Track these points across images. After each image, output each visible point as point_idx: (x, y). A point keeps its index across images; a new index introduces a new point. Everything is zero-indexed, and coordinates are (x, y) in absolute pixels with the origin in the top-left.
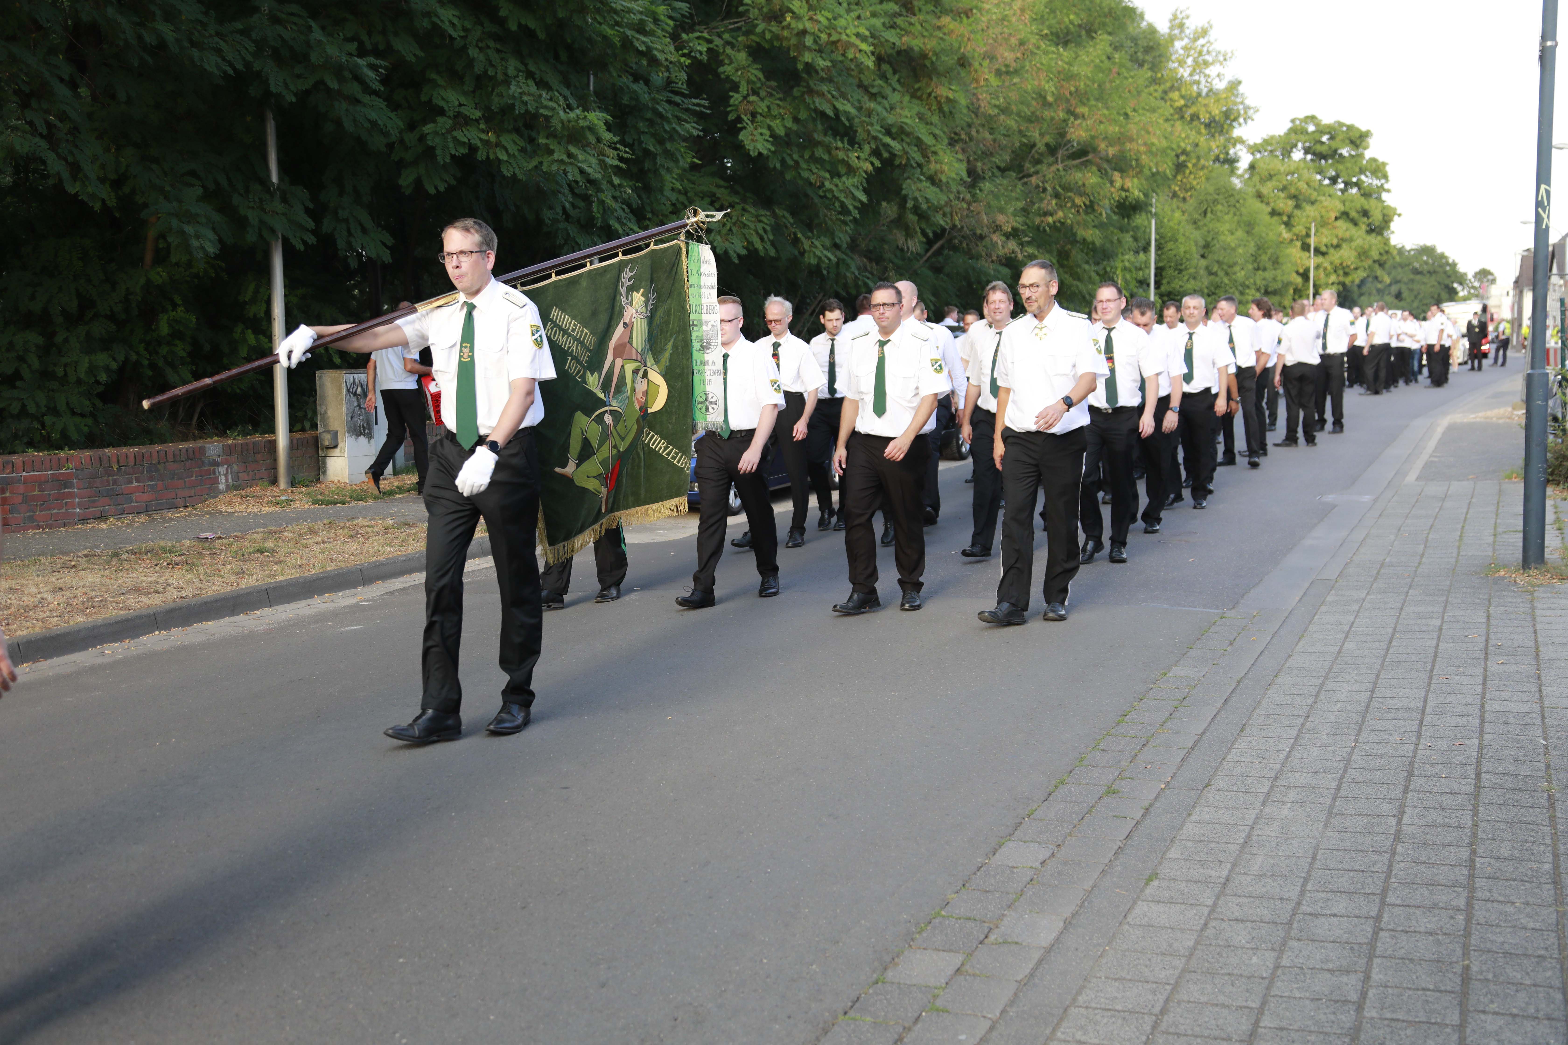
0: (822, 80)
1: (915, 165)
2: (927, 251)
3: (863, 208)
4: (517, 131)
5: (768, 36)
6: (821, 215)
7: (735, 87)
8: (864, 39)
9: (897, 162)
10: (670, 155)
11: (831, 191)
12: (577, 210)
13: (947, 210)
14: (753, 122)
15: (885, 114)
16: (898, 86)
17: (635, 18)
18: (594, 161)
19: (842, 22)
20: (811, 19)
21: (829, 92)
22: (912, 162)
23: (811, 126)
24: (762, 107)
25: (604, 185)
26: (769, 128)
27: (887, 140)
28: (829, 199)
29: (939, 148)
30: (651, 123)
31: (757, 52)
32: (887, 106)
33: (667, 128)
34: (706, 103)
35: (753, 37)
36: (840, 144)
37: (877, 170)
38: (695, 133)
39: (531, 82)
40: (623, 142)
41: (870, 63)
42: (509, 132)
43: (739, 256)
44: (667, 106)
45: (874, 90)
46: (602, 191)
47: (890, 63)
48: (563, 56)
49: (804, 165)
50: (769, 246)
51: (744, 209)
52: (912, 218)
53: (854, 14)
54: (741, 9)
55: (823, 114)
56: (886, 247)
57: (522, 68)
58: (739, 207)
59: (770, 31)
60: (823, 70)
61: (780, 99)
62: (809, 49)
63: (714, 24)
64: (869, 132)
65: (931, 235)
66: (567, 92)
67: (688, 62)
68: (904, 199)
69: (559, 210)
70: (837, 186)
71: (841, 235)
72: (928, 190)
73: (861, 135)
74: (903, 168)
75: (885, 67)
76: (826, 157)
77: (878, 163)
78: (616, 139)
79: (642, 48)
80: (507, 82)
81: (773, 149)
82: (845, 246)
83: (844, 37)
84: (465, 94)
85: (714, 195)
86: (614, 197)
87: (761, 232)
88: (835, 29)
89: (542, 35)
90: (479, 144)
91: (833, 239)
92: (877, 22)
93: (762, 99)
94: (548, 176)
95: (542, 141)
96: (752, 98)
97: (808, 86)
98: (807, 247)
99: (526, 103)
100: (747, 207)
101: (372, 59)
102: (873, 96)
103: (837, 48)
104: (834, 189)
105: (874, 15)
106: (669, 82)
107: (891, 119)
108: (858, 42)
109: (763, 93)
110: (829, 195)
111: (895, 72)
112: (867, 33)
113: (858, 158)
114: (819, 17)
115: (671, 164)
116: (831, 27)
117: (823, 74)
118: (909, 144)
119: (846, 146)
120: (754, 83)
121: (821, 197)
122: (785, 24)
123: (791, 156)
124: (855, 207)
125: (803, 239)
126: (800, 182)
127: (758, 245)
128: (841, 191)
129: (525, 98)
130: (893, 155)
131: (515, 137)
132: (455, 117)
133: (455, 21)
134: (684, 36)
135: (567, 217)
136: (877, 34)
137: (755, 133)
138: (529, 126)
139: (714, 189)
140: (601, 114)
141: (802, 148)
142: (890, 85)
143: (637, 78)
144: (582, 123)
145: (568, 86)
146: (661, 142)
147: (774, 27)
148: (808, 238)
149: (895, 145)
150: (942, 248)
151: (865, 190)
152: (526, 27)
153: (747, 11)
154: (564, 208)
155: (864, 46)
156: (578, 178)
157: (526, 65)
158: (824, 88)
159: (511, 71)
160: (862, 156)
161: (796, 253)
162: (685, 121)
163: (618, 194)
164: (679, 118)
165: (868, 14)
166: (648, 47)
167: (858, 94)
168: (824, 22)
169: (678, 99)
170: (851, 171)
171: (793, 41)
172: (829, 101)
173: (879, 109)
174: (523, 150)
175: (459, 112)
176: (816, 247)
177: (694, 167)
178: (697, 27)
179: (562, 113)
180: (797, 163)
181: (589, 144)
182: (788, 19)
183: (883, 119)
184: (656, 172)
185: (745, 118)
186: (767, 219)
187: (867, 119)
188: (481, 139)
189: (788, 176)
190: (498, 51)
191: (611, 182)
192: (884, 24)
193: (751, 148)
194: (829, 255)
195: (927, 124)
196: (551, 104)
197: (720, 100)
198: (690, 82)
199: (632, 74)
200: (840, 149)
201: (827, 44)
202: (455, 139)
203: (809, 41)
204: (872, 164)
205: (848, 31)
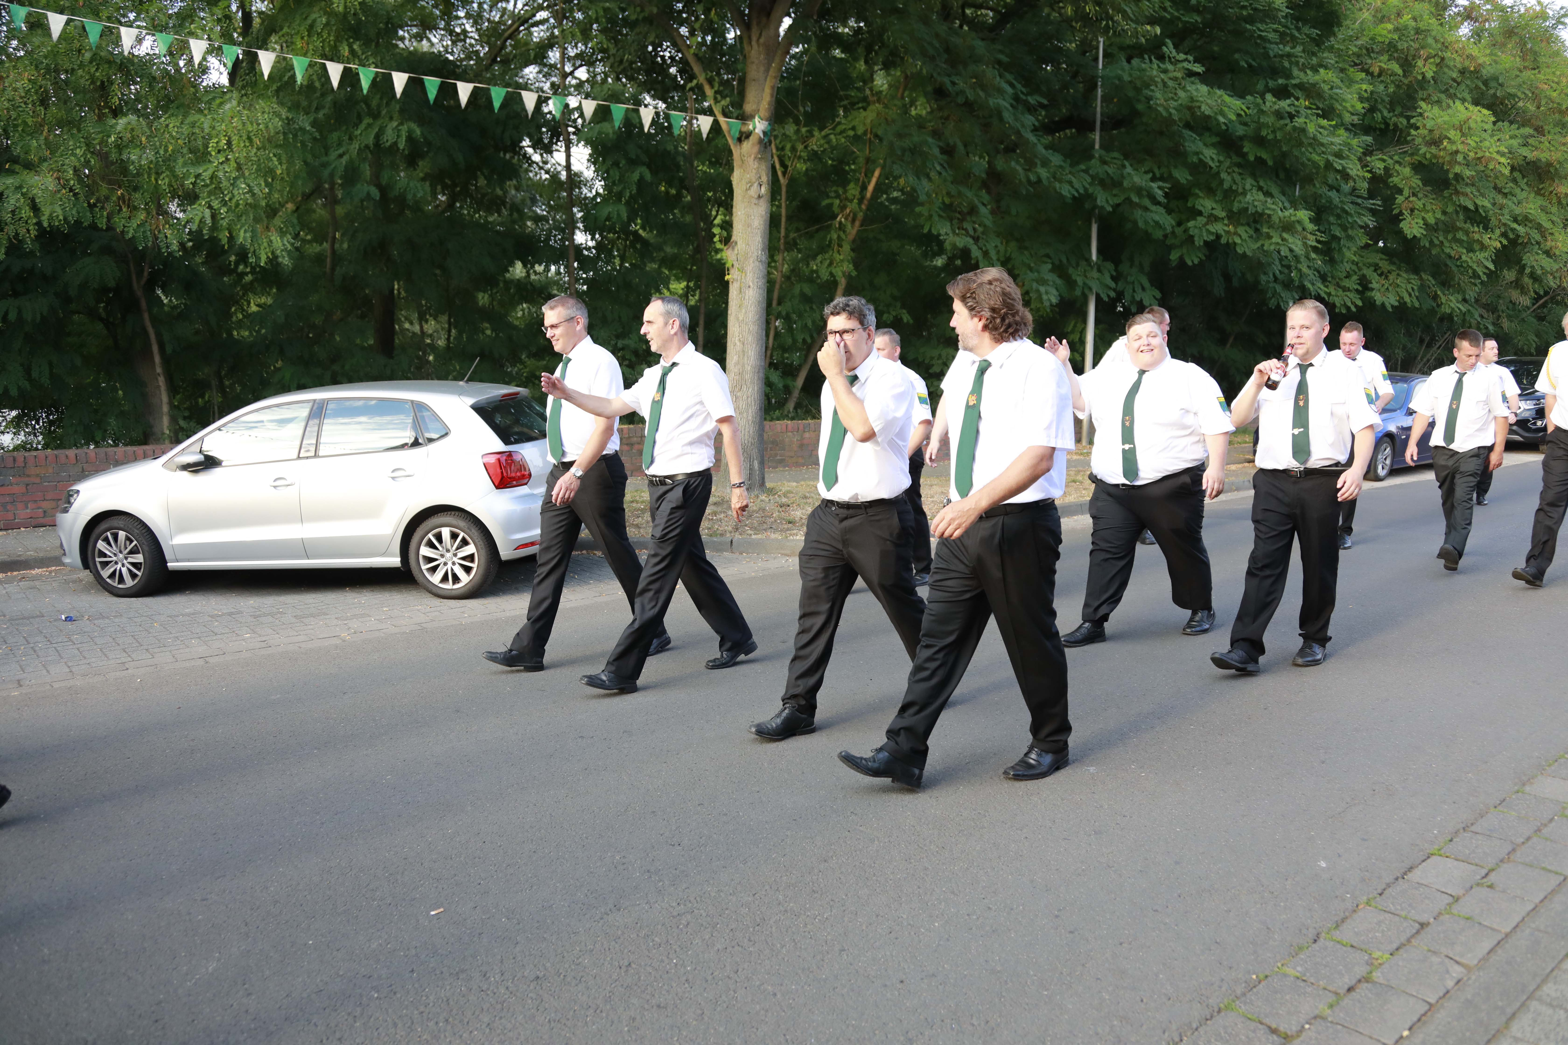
0: (1467, 185)
1: (1534, 243)
2: (1534, 304)
3: (1490, 274)
4: (1248, 225)
5: (1428, 156)
6: (1456, 279)
7: (1400, 191)
8: (1502, 154)
9: (1520, 241)
10: (1350, 238)
11: (1466, 261)
12: (1283, 275)
13: (1557, 275)
14: (1411, 215)
15: (1514, 207)
16: (1525, 187)
17: (1336, 148)
18: (1299, 243)
19: (1487, 144)
20: (1463, 142)
21: (1472, 193)
22: (1532, 241)
23: (1454, 216)
24: (1419, 204)
25: (1302, 259)
26: (1423, 219)
27: (1515, 226)
28: (1464, 268)
29: (1555, 230)
30: (1339, 217)
31: (1418, 168)
32: (1516, 202)
33: (1350, 220)
34: (1379, 203)
35: (1416, 157)
36: (1476, 229)
37: (1503, 246)
38: (1370, 223)
39: (1260, 193)
40: (1319, 230)
41: (1506, 171)
42: (1242, 225)
43: (1392, 306)
44: (1351, 206)
45: (1506, 191)
46: (1301, 263)
47: (1520, 171)
48: (1282, 175)
49: (1446, 244)
50: (1415, 300)
51: (1398, 275)
52: (1526, 280)
53: (1496, 138)
54: (1409, 138)
55: (1466, 209)
56: (1501, 301)
57: (1255, 184)
58: (1394, 274)
59: (1430, 152)
60: (1468, 178)
61: (1433, 199)
62: (1459, 164)
63: (1388, 150)
64: (1500, 220)
65: (1542, 293)
66: (1283, 198)
67: (1369, 175)
68: (1523, 267)
69: (1271, 276)
70: (1471, 258)
71: (1471, 293)
72: (1543, 261)
73: (1494, 222)
74: (1524, 245)
75: (1516, 174)
76: (1465, 238)
77: (1505, 242)
78: (1316, 228)
79: (1339, 168)
80: (1244, 194)
81: (1425, 233)
82: (1473, 300)
83: (1487, 154)
84: (1216, 202)
85: (1377, 265)
86: (1309, 267)
87: (1410, 290)
88: (1481, 149)
89: (1270, 163)
90: (1223, 233)
91: (1464, 295)
92: (1515, 142)
93: (1419, 199)
94: (1266, 253)
95: (1265, 230)
96: (1411, 199)
97: (1456, 189)
98: (1444, 301)
99: (1256, 207)
100: (1401, 273)
101: (1161, 184)
102: (1505, 195)
103: (1481, 162)
104: (1469, 260)
105: (1511, 137)
106: (1354, 189)
107: (1518, 211)
108: (1498, 157)
109: (1420, 195)
110: (1465, 265)
111: (1524, 177)
112: (1506, 151)
113: (1490, 238)
114: (1469, 141)
115: (1350, 244)
116: (1478, 147)
117: (1468, 181)
118: (1531, 228)
119: (1481, 230)
120: (1414, 188)
121: (1458, 266)
122: (1442, 147)
123: (1437, 238)
124: (1484, 273)
125: (1441, 295)
126: (1443, 256)
127: (1407, 299)
128: (1474, 262)
129: (1256, 203)
130: (1518, 236)
131: (1247, 228)
132: (1209, 217)
133: (1214, 156)
134: (1368, 158)
135: (1276, 279)
136: (1513, 151)
137: (1412, 222)
138: (1255, 222)
139: (1377, 261)
140: (1306, 212)
141: (1446, 232)
142: (1520, 186)
143: (1331, 188)
144: (1293, 218)
145: (1284, 195)
146: (1344, 229)
147: (1433, 149)
148: (1444, 294)
149: (1521, 229)
150: (1546, 302)
151: (1493, 260)
152: (1260, 157)
153: (1413, 140)
154: (1274, 275)
155: (1503, 160)
156: (1288, 254)
157: (1258, 182)
158: (1468, 190)
159: (1248, 187)
160: (1493, 237)
161: (1435, 305)
162: (1364, 215)
163: (1311, 264)
164: (1359, 214)
165: (1508, 137)
166: (1343, 167)
167: (1493, 194)
168: (1473, 144)
169: (1359, 201)
170: (1483, 247)
171: (1448, 158)
172: (1471, 199)
173: (1510, 203)
174: (1251, 237)
175: (1212, 214)
176: (1451, 301)
177: (1367, 246)
178: (1375, 153)
179: (1280, 212)
180: (1442, 242)
181: (1296, 232)
182: (1445, 144)
183: (1511, 211)
184: (1340, 250)
185: (1406, 213)
186: (1415, 281)
187: (1499, 211)
188: (1224, 230)
189: (1434, 252)
190: (1240, 174)
191: (1307, 257)
192: (1519, 143)
193: (1408, 232)
194: (1460, 306)
195: (1547, 213)
196: (1273, 207)
197: (1389, 201)
198: (1369, 190)
199: (1329, 186)
200: (1477, 233)
201: (1474, 159)
202: (1208, 230)
203: (1460, 158)
204: (1500, 242)
205: (1491, 150)
